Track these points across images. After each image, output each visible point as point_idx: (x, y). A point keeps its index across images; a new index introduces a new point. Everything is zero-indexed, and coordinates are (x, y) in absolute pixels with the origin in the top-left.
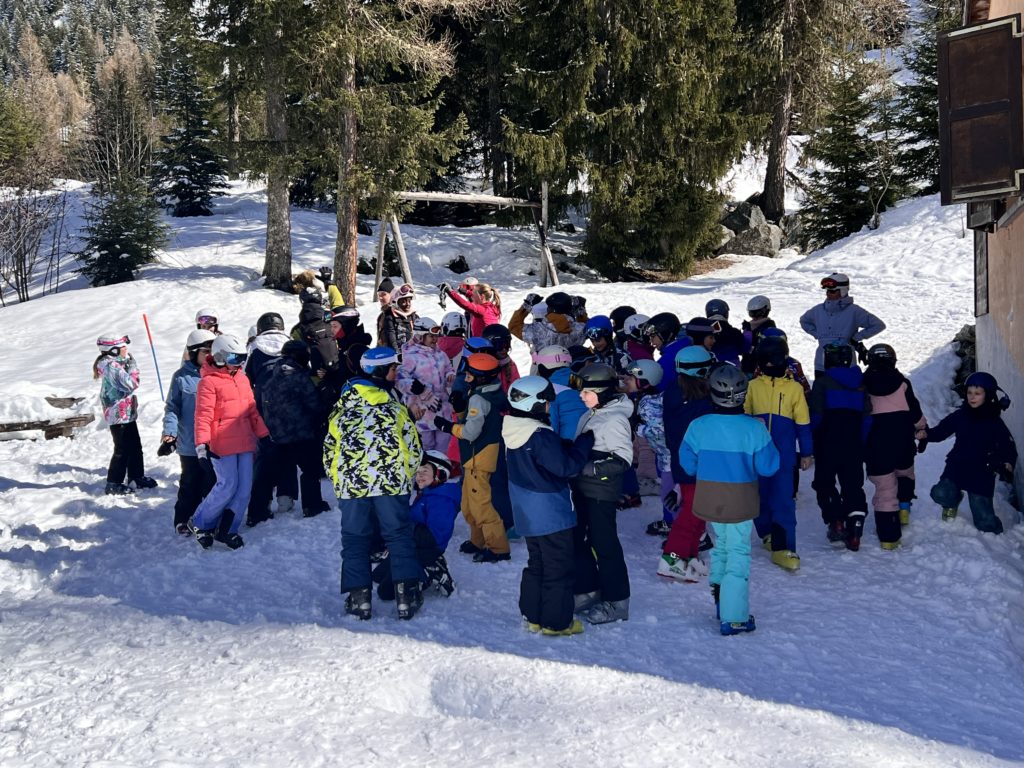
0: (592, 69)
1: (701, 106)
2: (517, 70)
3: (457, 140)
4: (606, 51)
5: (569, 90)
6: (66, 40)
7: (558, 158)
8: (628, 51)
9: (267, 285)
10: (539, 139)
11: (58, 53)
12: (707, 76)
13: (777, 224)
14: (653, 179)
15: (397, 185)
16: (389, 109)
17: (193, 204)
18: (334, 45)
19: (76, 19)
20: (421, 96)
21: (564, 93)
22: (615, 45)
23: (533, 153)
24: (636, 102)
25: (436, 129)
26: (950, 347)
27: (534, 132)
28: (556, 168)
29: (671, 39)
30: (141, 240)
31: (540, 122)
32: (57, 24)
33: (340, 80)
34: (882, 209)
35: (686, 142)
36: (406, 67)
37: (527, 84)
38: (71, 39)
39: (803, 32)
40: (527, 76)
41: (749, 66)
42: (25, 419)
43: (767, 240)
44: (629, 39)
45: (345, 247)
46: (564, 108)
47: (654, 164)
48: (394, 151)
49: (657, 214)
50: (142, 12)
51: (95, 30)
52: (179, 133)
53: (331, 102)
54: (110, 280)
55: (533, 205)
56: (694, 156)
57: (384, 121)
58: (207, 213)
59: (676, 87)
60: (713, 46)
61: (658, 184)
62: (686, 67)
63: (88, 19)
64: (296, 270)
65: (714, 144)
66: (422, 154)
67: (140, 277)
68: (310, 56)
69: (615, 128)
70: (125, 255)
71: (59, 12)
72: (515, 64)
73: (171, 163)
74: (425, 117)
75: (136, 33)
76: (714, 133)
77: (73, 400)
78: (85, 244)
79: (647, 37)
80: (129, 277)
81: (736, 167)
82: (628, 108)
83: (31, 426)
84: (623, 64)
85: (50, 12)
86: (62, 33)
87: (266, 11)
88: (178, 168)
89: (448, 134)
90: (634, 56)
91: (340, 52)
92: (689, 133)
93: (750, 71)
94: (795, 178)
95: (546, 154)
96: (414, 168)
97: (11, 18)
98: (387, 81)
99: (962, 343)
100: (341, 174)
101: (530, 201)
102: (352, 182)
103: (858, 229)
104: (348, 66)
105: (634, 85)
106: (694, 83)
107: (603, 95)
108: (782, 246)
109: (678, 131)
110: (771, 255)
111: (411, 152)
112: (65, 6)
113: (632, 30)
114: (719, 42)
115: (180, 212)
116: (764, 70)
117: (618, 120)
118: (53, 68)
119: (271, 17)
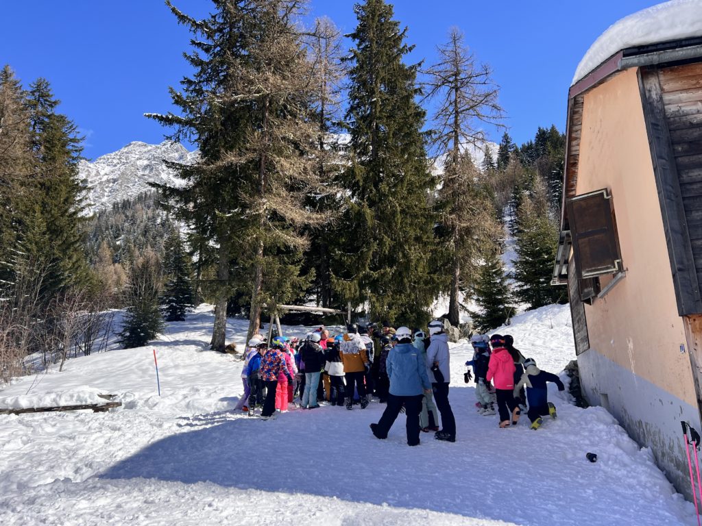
0: (371, 253)
1: (421, 271)
2: (337, 252)
3: (310, 280)
4: (378, 245)
5: (360, 262)
6: (121, 250)
7: (356, 292)
8: (387, 245)
9: (212, 349)
10: (347, 283)
11: (117, 256)
12: (423, 256)
13: (457, 327)
14: (400, 302)
15: (280, 300)
16: (278, 266)
17: (177, 316)
18: (255, 236)
19: (127, 241)
20: (294, 260)
21: (358, 263)
22: (381, 243)
23: (344, 289)
24: (392, 267)
25: (300, 275)
26: (564, 372)
27: (344, 280)
28: (355, 296)
29: (406, 241)
30: (151, 328)
31: (347, 276)
32: (118, 243)
33: (256, 251)
34: (511, 316)
35: (414, 286)
36: (287, 247)
37: (341, 259)
38: (124, 250)
39: (463, 243)
40: (342, 254)
41: (442, 254)
42: (84, 403)
43: (453, 335)
44: (387, 240)
45: (253, 330)
46: (358, 270)
47: (400, 295)
48: (280, 284)
49: (402, 318)
50: (158, 239)
51: (135, 246)
52: (173, 282)
53: (251, 262)
54: (133, 346)
55: (344, 313)
56: (418, 293)
57: (276, 271)
58: (183, 320)
59: (409, 261)
60: (425, 244)
61: (402, 305)
62: (414, 252)
63: (132, 241)
64: (227, 343)
65: (428, 287)
66: (293, 286)
67: (148, 344)
68: (243, 241)
69: (382, 278)
70: (142, 334)
71: (120, 238)
72: (336, 249)
73: (167, 296)
74: (296, 270)
75: (154, 247)
76: (426, 283)
77: (111, 396)
78: (123, 329)
79: (395, 240)
80: (142, 345)
81: (435, 301)
82: (388, 270)
83: (86, 407)
84: (385, 252)
85: (115, 238)
86: (119, 247)
87: (223, 220)
88: (171, 298)
89: (306, 278)
90: (390, 248)
91: (257, 239)
92: (415, 282)
93: (442, 256)
94: (463, 307)
95: (350, 290)
96: (289, 292)
97: (96, 240)
98: (277, 255)
99: (569, 370)
100: (253, 295)
101: (342, 311)
102: (259, 298)
103: (500, 325)
104: (260, 246)
105: (391, 261)
106: (418, 260)
107: (375, 265)
108: (460, 338)
109: (410, 282)
110: (455, 342)
111: (288, 285)
112: (123, 236)
113: (389, 237)
114: (429, 243)
115: (170, 319)
116: (449, 255)
117: (383, 275)
118: (114, 262)
119: (226, 223)
